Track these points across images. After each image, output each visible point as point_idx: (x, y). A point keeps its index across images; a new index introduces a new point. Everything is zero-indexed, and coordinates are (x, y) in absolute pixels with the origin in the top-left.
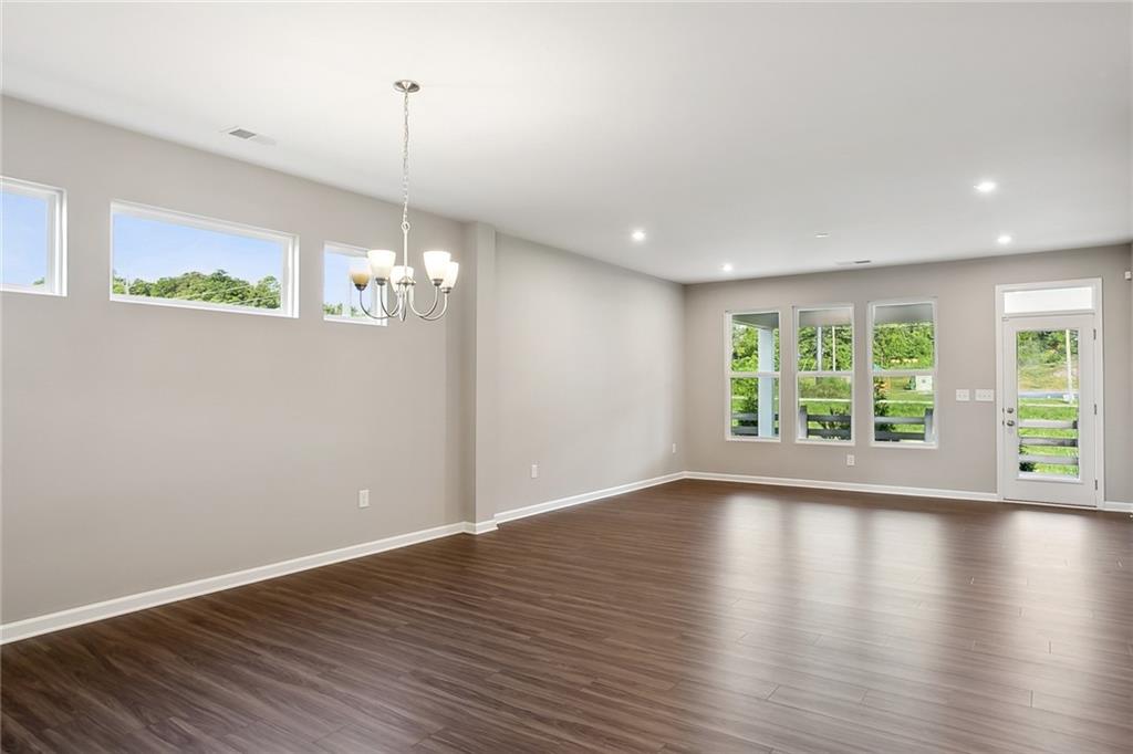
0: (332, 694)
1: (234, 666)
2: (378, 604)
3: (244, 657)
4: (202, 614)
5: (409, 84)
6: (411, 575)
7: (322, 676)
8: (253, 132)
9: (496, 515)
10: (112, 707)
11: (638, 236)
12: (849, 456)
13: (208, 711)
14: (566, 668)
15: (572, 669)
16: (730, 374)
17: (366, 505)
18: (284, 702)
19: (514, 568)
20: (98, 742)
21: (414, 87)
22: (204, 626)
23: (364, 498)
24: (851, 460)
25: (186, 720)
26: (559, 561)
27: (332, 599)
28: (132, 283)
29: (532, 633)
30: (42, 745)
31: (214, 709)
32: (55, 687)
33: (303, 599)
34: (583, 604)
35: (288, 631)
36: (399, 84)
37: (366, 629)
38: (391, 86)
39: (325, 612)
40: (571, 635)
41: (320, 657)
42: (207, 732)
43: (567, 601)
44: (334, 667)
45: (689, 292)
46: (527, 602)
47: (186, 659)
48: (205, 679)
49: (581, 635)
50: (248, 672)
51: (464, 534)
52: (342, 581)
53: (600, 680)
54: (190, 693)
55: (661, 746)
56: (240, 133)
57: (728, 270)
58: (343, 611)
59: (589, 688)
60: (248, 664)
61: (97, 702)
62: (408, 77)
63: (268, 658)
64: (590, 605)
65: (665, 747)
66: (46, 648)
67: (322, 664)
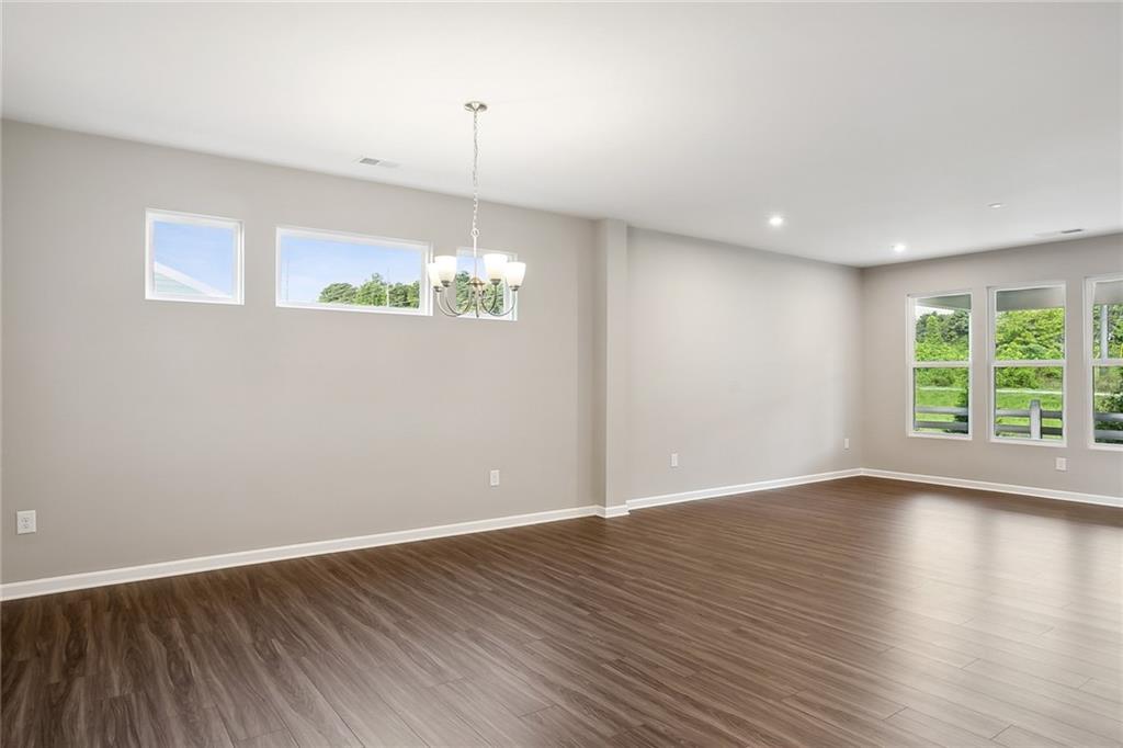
0: (395, 638)
1: (339, 608)
2: (479, 571)
3: (349, 601)
4: (340, 565)
5: (478, 105)
6: (523, 549)
7: (398, 624)
8: (377, 159)
9: (628, 502)
10: (240, 626)
11: (776, 221)
12: (1059, 459)
13: (299, 638)
14: (603, 644)
15: (609, 646)
16: (913, 362)
17: (497, 483)
18: (355, 638)
19: (619, 550)
20: (218, 649)
21: (482, 107)
22: (337, 576)
23: (495, 478)
24: (1061, 464)
25: (282, 643)
26: (667, 548)
27: (444, 564)
28: (394, 286)
29: (594, 611)
30: (186, 645)
31: (304, 637)
32: (215, 607)
33: (422, 562)
34: (661, 589)
35: (394, 585)
36: (469, 105)
37: (456, 590)
38: (463, 108)
39: (432, 573)
40: (628, 617)
41: (404, 608)
42: (291, 653)
43: (648, 586)
44: (410, 617)
45: (865, 274)
46: (610, 582)
47: (309, 598)
48: (312, 615)
49: (638, 616)
50: (345, 613)
51: (595, 517)
52: (461, 549)
53: (625, 660)
54: (295, 623)
55: (641, 724)
56: (366, 161)
57: (900, 250)
58: (447, 574)
59: (610, 663)
60: (348, 608)
61: (233, 621)
62: (477, 99)
63: (367, 605)
64: (668, 591)
65: (644, 726)
66: (225, 578)
67: (403, 614)
